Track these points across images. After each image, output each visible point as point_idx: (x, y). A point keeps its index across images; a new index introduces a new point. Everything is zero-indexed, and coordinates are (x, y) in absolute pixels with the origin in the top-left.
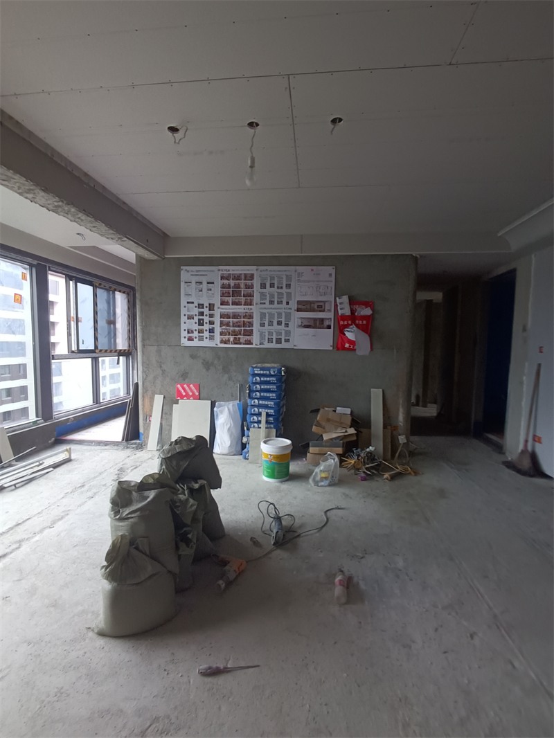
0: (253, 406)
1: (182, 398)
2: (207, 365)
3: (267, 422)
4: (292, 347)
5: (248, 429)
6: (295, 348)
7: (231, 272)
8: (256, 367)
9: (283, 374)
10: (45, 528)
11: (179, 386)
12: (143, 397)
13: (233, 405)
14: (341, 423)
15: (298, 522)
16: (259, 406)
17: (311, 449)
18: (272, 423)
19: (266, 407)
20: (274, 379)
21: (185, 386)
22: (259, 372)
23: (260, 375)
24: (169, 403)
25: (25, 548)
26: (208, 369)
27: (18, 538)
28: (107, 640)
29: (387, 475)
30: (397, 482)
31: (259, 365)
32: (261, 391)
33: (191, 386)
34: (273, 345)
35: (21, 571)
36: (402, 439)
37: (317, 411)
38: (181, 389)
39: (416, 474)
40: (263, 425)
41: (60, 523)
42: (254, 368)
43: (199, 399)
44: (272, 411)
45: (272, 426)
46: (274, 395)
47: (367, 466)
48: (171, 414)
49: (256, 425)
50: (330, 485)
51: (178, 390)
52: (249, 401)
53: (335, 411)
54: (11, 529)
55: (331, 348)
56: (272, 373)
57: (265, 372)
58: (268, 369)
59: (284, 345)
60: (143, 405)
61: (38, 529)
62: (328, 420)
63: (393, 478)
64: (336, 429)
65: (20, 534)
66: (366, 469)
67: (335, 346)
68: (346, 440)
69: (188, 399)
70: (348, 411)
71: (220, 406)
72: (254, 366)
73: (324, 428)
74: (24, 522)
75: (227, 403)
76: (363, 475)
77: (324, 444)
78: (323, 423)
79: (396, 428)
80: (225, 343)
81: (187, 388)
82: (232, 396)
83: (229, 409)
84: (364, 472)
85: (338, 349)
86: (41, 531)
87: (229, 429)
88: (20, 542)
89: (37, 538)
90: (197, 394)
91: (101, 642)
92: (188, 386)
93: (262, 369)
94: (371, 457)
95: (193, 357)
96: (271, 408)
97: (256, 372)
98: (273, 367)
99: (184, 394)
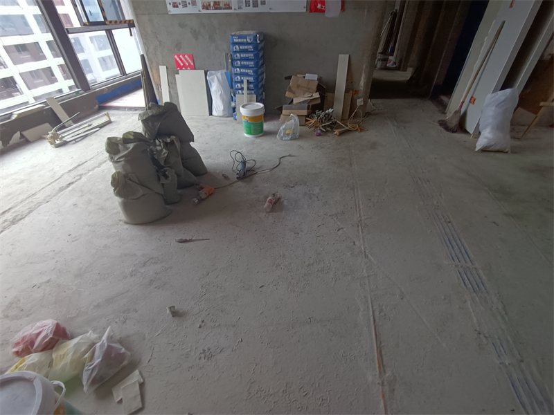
0: (236, 74)
1: (181, 69)
2: (196, 34)
3: (248, 89)
4: (268, 11)
5: (235, 96)
6: (271, 11)
8: (235, 35)
9: (258, 42)
10: (95, 168)
11: (176, 57)
12: (151, 68)
13: (221, 74)
14: (309, 89)
15: (258, 165)
16: (241, 74)
17: (284, 112)
18: (252, 90)
19: (247, 75)
20: (251, 47)
21: (181, 56)
22: (237, 41)
23: (239, 44)
24: (172, 74)
25: (84, 179)
26: (197, 39)
27: (79, 173)
28: (129, 225)
29: (337, 132)
30: (344, 137)
31: (238, 33)
32: (241, 59)
33: (186, 56)
34: (251, 10)
35: (82, 191)
36: (360, 102)
37: (290, 77)
38: (178, 59)
39: (362, 130)
40: (245, 91)
41: (104, 164)
42: (232, 36)
43: (195, 69)
44: (252, 79)
45: (253, 92)
46: (252, 63)
47: (323, 125)
48: (175, 83)
49: (240, 91)
50: (291, 139)
51: (176, 60)
52: (233, 69)
53: (304, 77)
54: (76, 168)
55: (305, 10)
56: (249, 41)
57: (242, 40)
58: (245, 37)
59: (261, 9)
60: (153, 76)
61: (90, 168)
62: (298, 86)
63: (341, 134)
64: (304, 94)
65: (80, 171)
66: (323, 127)
67: (309, 7)
68: (311, 104)
69: (186, 69)
70: (315, 77)
71: (211, 75)
72: (233, 34)
73: (294, 93)
74: (83, 164)
75: (217, 72)
76: (319, 131)
77: (293, 107)
78: (294, 89)
79: (357, 92)
80: (207, 9)
81: (183, 59)
82: (221, 65)
83: (218, 78)
84: (320, 130)
85: (311, 11)
86: (93, 169)
87: (220, 95)
88: (81, 176)
89: (90, 173)
90: (192, 64)
91: (127, 226)
92: (184, 56)
93: (240, 37)
94: (328, 117)
95: (181, 25)
96: (250, 76)
97: (235, 40)
98: (250, 34)
99: (182, 64)
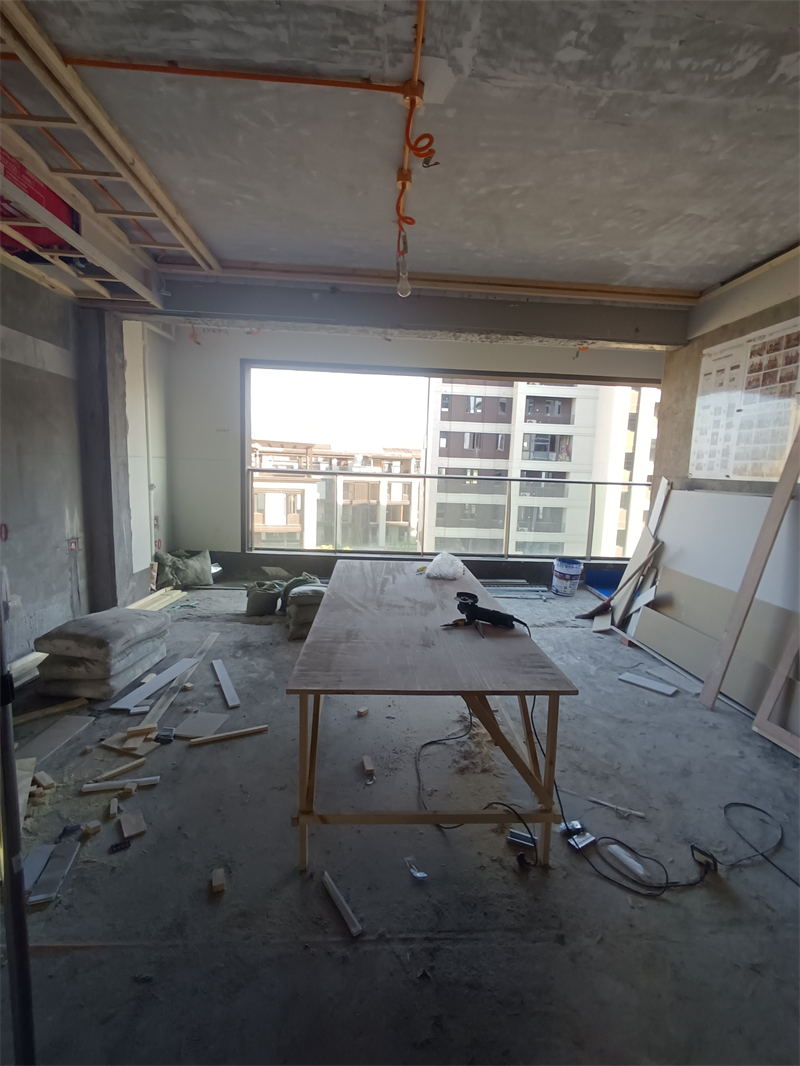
7: (766, 340)
80: (740, 473)
